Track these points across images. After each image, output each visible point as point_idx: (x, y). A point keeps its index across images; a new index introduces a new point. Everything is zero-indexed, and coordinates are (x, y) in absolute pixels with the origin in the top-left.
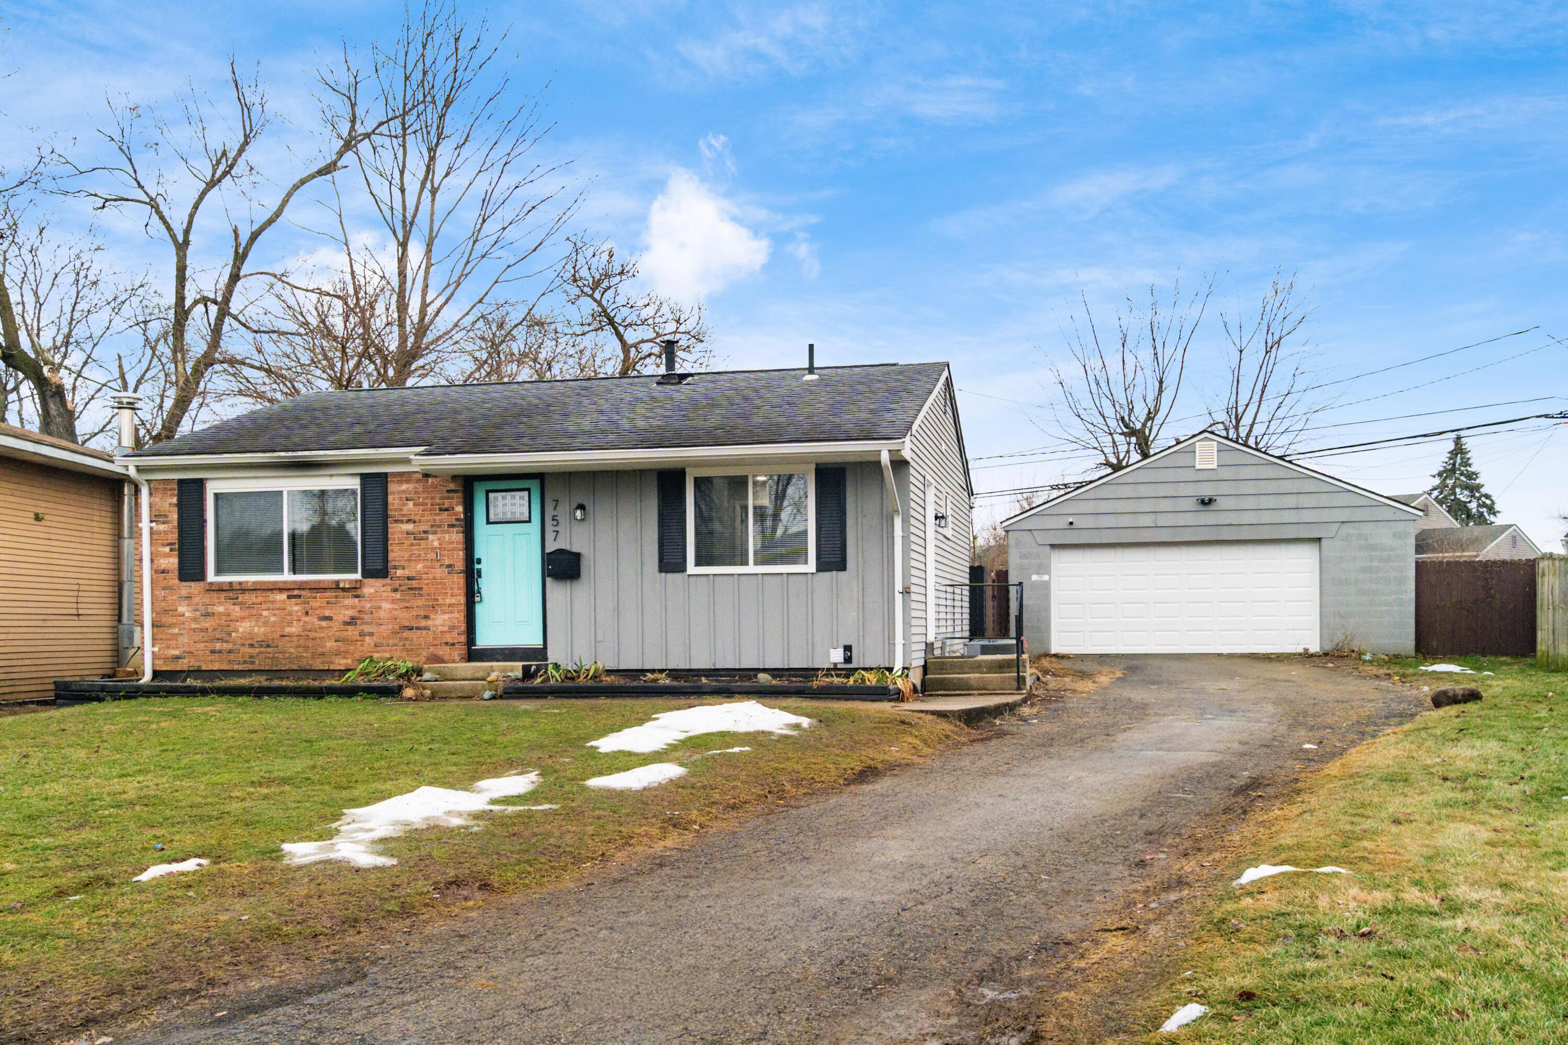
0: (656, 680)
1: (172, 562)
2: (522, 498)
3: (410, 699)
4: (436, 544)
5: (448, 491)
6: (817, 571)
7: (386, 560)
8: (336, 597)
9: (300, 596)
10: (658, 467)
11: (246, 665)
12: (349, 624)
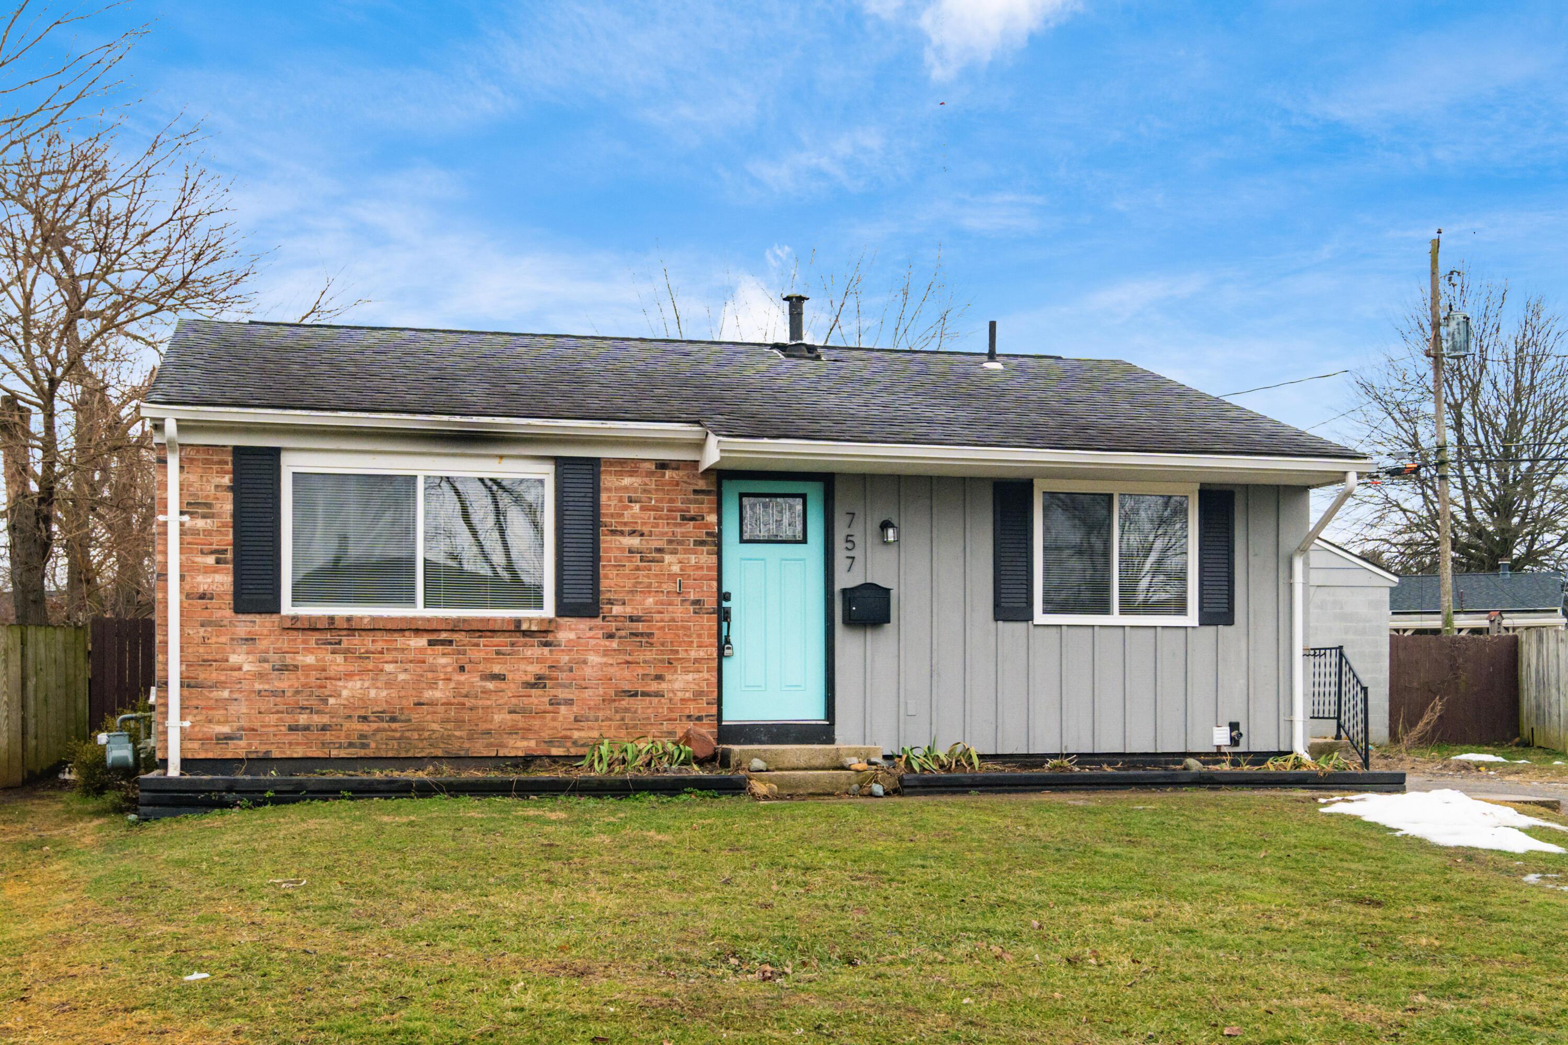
1: (223, 581)
2: (793, 507)
5: (696, 492)
6: (1200, 625)
7: (595, 590)
9: (450, 642)
11: (353, 750)
12: (532, 686)
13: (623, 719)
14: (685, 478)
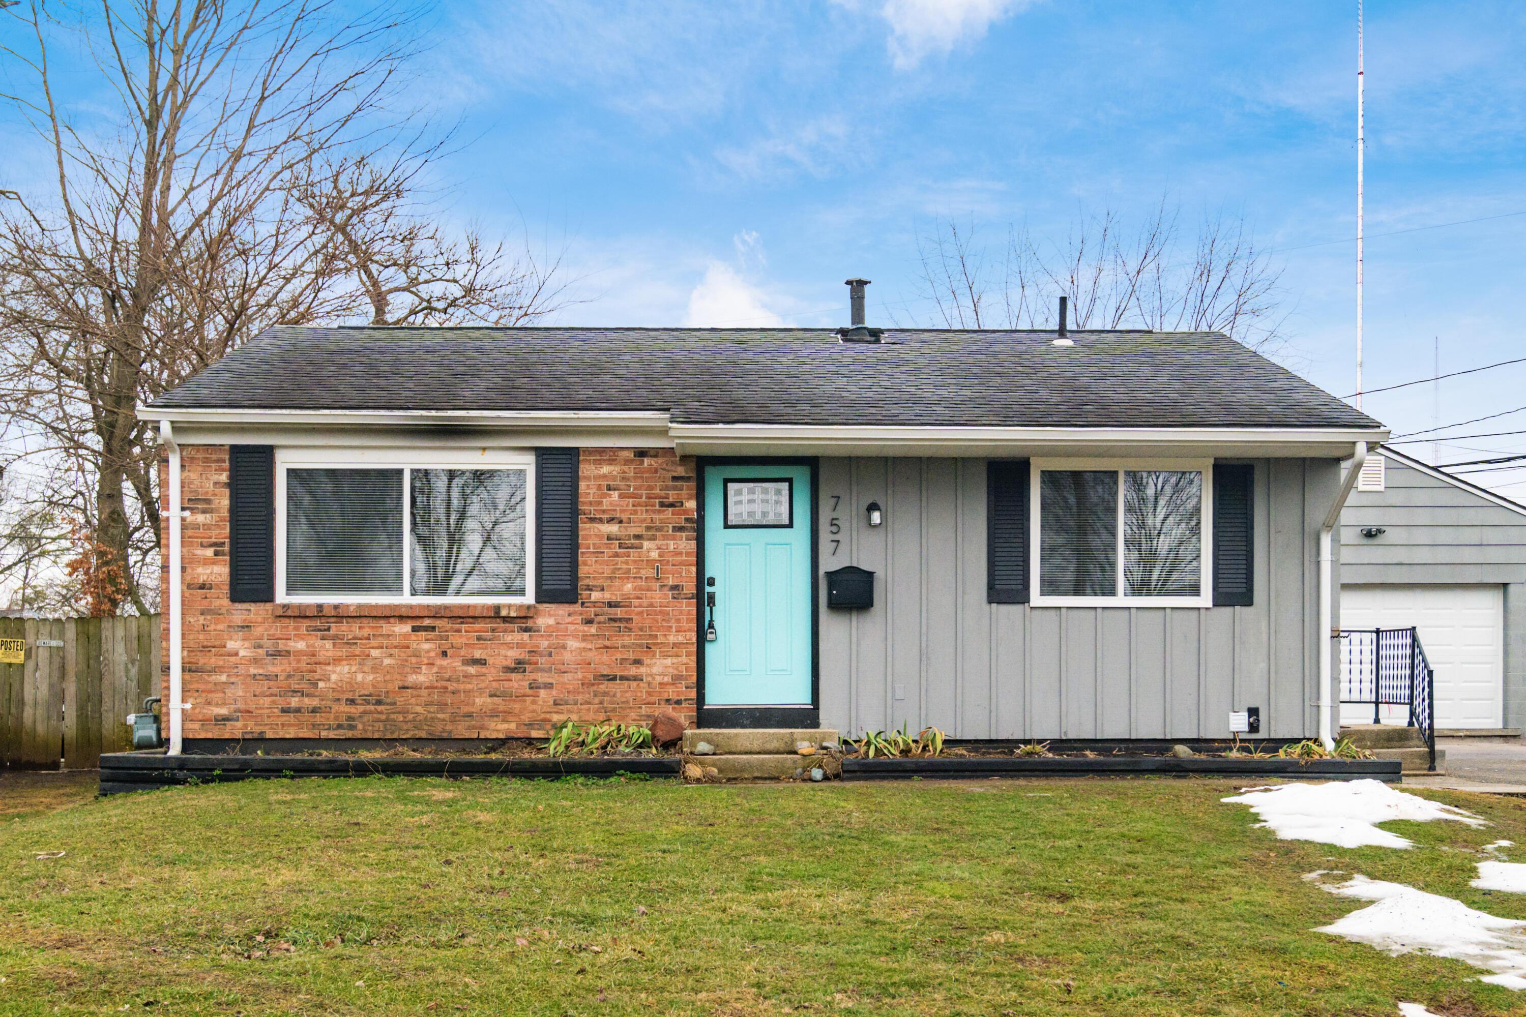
0: (1029, 754)
1: (220, 572)
2: (778, 492)
4: (654, 555)
5: (674, 479)
7: (574, 577)
8: (493, 630)
9: (433, 628)
10: (990, 453)
11: (341, 732)
12: (513, 670)
13: (602, 703)
14: (663, 466)
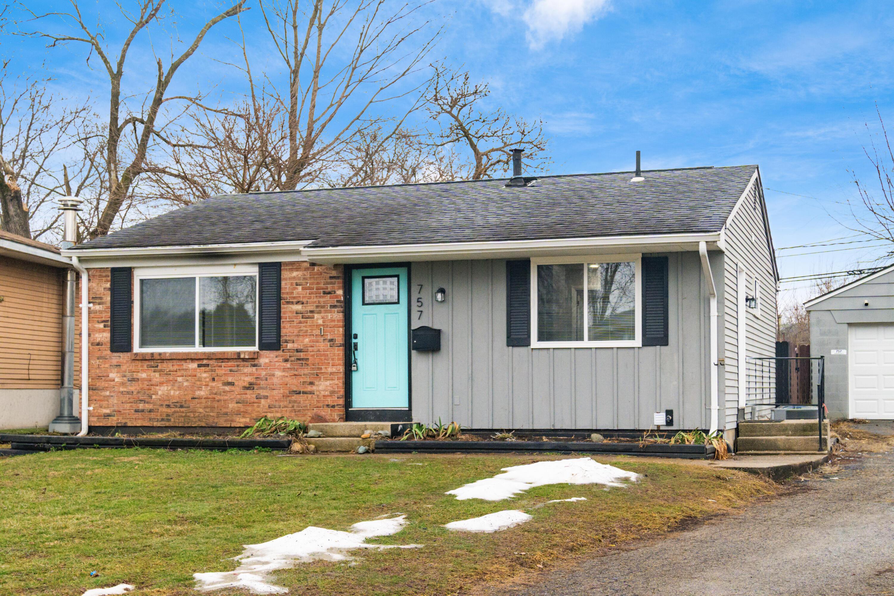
0: (503, 439)
1: (105, 336)
2: (392, 283)
3: (297, 452)
4: (320, 322)
5: (331, 278)
6: (643, 346)
7: (279, 335)
8: (238, 366)
9: (208, 365)
10: (508, 256)
11: (163, 423)
12: (248, 388)
13: (293, 407)
14: (325, 271)
